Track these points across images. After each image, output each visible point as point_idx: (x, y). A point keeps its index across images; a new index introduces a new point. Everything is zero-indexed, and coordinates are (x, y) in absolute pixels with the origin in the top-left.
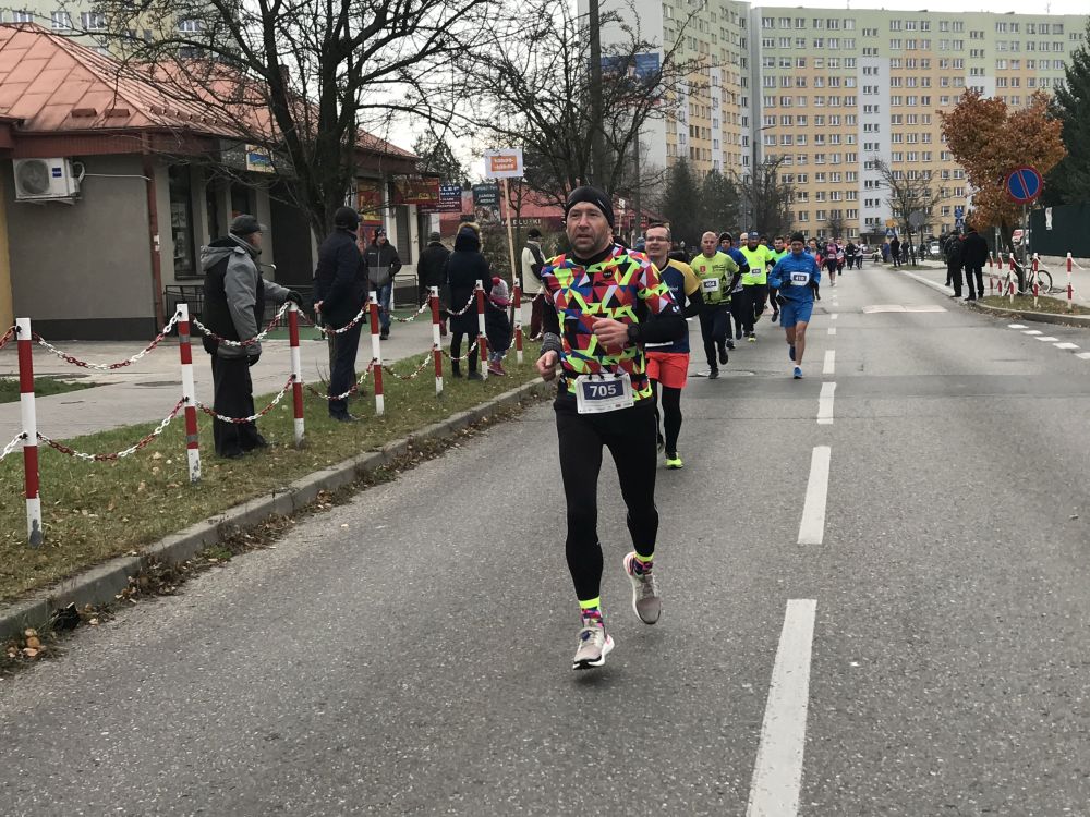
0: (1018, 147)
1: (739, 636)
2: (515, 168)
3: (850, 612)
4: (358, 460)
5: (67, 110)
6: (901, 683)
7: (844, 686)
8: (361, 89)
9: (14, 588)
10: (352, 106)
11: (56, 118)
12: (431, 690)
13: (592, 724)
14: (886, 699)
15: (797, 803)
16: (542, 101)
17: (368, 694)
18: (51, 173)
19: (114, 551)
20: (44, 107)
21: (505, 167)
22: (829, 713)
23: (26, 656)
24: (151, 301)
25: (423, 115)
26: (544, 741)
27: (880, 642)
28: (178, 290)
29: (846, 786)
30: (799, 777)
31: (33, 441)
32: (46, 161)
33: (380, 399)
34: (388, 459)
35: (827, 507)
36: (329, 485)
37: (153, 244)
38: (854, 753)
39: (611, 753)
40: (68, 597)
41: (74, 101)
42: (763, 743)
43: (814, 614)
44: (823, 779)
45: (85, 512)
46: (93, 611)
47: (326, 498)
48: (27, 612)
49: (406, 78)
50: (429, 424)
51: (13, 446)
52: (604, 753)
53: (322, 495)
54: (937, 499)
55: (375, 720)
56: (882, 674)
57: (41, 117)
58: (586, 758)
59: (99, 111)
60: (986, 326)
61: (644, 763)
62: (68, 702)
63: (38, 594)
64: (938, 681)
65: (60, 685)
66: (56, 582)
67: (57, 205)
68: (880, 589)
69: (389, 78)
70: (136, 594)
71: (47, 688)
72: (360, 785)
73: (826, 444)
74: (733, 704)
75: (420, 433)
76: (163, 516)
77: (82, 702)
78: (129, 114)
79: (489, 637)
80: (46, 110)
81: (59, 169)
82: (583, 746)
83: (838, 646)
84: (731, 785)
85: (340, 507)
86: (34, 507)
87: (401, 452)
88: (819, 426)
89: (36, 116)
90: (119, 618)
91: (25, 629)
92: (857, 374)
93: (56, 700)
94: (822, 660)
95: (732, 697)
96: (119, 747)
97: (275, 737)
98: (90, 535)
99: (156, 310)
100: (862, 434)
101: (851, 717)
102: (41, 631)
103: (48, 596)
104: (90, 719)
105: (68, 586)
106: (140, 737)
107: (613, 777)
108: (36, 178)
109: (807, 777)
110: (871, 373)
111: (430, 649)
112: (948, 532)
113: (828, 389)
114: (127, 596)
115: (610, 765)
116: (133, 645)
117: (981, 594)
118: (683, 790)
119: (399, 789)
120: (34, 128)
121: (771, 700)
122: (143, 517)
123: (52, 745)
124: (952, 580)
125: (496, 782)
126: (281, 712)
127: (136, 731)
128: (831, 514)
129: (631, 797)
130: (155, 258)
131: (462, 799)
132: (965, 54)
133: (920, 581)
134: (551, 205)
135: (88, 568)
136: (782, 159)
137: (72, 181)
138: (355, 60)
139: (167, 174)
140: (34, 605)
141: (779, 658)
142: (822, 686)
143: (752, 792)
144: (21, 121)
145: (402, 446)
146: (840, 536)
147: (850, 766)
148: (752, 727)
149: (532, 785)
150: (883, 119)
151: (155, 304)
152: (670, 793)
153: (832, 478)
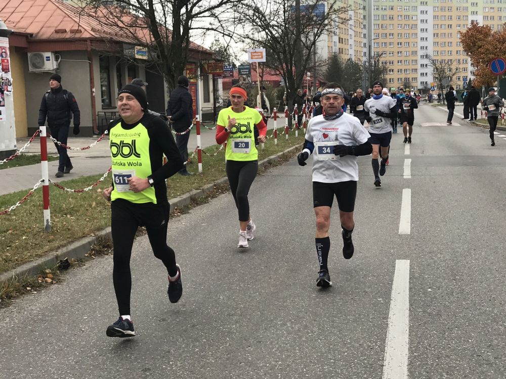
0: (496, 49)
1: (375, 276)
2: (262, 58)
3: (426, 266)
4: (191, 193)
5: (53, 30)
6: (452, 298)
7: (425, 300)
8: (192, 20)
9: (39, 251)
10: (187, 29)
11: (47, 33)
12: (234, 300)
13: (309, 316)
14: (445, 305)
15: (407, 354)
16: (273, 26)
17: (204, 301)
18: (45, 59)
19: (84, 234)
20: (42, 28)
21: (257, 57)
22: (420, 312)
23: (46, 282)
24: (91, 119)
25: (221, 32)
26: (288, 323)
27: (441, 280)
28: (103, 114)
29: (430, 346)
30: (408, 342)
31: (47, 183)
32: (43, 53)
33: (200, 165)
34: (205, 193)
35: (411, 217)
36: (178, 204)
37: (92, 92)
38: (432, 331)
39: (319, 329)
40: (65, 255)
41: (55, 26)
42: (390, 326)
43: (409, 266)
44: (419, 343)
45: (69, 216)
46: (75, 261)
47: (178, 211)
48: (46, 261)
49: (213, 15)
50: (223, 177)
51: (37, 185)
52: (316, 329)
53: (176, 209)
54: (463, 214)
55: (209, 313)
56: (443, 295)
57: (41, 33)
58: (307, 332)
59: (68, 30)
60: (480, 133)
61: (335, 335)
62: (67, 303)
63: (50, 253)
64: (469, 298)
65: (63, 295)
66: (59, 248)
67: (47, 74)
68: (439, 255)
69: (205, 15)
70: (94, 254)
71: (57, 297)
72: (205, 342)
73: (408, 187)
74: (374, 308)
75: (219, 181)
76: (105, 218)
77: (74, 303)
78: (81, 32)
79: (258, 275)
80: (42, 30)
81: (49, 57)
82: (306, 326)
83: (422, 282)
84: (376, 345)
85: (184, 215)
86: (47, 214)
87: (211, 190)
88: (404, 179)
89: (38, 33)
90: (87, 265)
91: (45, 269)
92: (421, 155)
93: (61, 302)
94: (414, 288)
95: (373, 304)
96: (92, 324)
97: (164, 320)
98: (72, 226)
99: (93, 123)
100: (425, 183)
101: (430, 314)
102: (53, 270)
103: (55, 254)
104: (78, 311)
105: (64, 250)
106: (101, 320)
107: (321, 340)
108: (38, 61)
109: (411, 342)
110: (427, 154)
111: (231, 281)
112: (469, 229)
113: (408, 162)
114: (90, 254)
115: (319, 335)
116: (95, 277)
117: (486, 258)
118: (353, 346)
119: (223, 344)
120: (37, 38)
121: (392, 305)
122: (96, 218)
123: (62, 323)
124: (473, 252)
125: (267, 342)
126: (165, 309)
127: (100, 316)
128: (413, 220)
129: (329, 350)
130: (93, 98)
131: (252, 349)
132: (469, 5)
133: (458, 252)
134: (277, 75)
135: (73, 242)
136: (382, 54)
137: (55, 62)
138: (189, 7)
139: (99, 60)
140: (50, 258)
141: (394, 287)
142: (415, 300)
143: (386, 348)
144: (31, 35)
145: (211, 187)
146: (418, 230)
147: (431, 337)
148: (384, 318)
149: (284, 343)
150: (429, 35)
151: (93, 120)
152: (348, 348)
153: (412, 203)
